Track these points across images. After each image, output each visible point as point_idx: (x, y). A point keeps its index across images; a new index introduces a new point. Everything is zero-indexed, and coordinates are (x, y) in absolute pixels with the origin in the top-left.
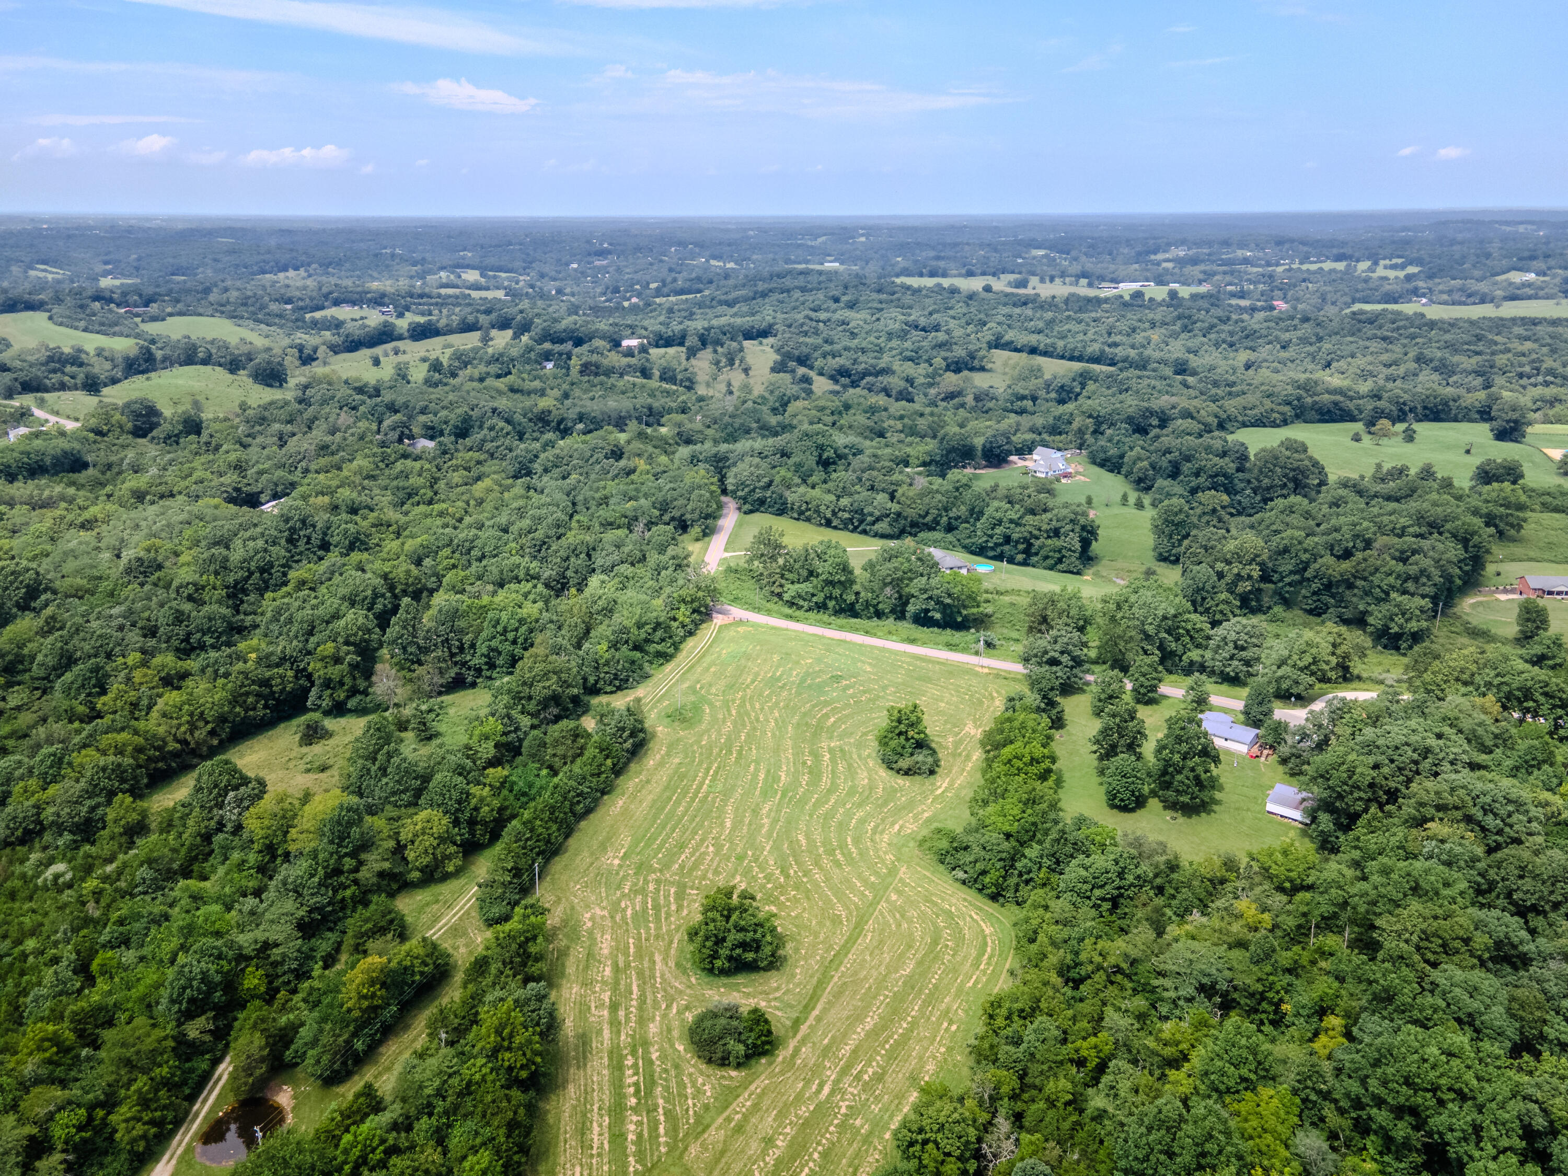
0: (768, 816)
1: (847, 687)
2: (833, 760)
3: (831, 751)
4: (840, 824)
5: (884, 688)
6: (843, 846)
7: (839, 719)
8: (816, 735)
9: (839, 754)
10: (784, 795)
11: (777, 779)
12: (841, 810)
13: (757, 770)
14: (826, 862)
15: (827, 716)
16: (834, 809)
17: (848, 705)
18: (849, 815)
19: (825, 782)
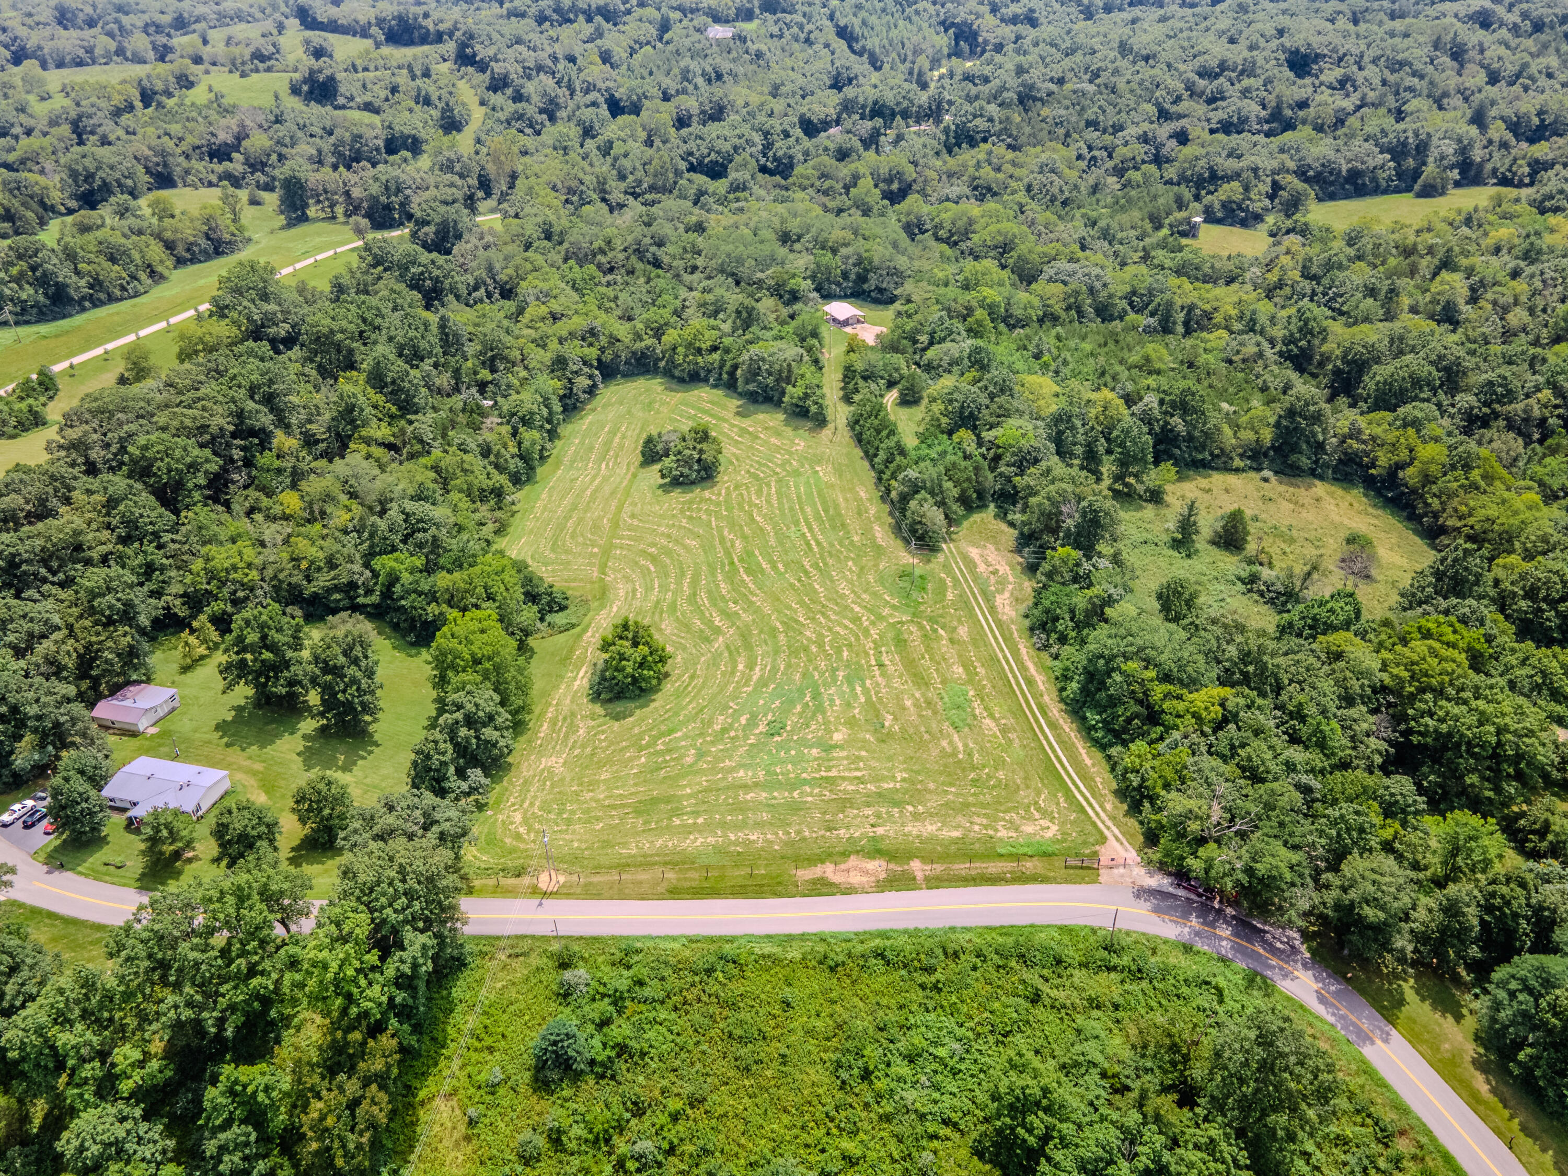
0: (732, 541)
1: (753, 722)
2: (709, 623)
3: (718, 631)
4: (667, 575)
5: (701, 755)
6: (654, 559)
7: (733, 673)
8: (745, 636)
9: (708, 632)
10: (732, 563)
11: (748, 571)
12: (672, 586)
13: (774, 567)
14: (664, 541)
15: (751, 666)
16: (679, 583)
17: (735, 698)
18: (664, 588)
19: (703, 598)
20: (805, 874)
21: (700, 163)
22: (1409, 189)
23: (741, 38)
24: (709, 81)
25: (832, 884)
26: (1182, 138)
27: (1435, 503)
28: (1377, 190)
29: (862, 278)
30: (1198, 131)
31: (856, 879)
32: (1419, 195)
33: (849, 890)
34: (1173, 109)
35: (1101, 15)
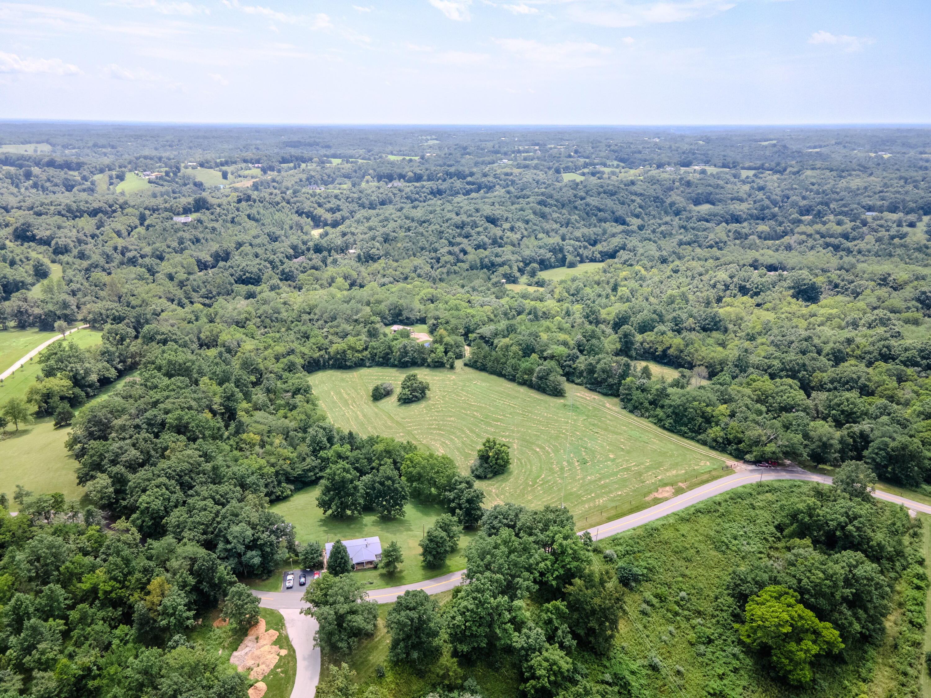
1: (570, 463)
3: (509, 443)
4: (454, 433)
6: (439, 429)
7: (537, 453)
8: (525, 440)
10: (482, 420)
11: (495, 421)
12: (463, 436)
13: (506, 417)
15: (542, 448)
17: (550, 459)
18: (459, 437)
19: (485, 435)
20: (648, 498)
21: (239, 279)
22: (564, 266)
23: (200, 221)
24: (193, 243)
25: (660, 499)
26: (465, 253)
27: (688, 358)
28: (552, 267)
29: (400, 314)
30: (469, 249)
31: (666, 495)
32: (568, 267)
33: (666, 499)
34: (454, 241)
35: (379, 207)
